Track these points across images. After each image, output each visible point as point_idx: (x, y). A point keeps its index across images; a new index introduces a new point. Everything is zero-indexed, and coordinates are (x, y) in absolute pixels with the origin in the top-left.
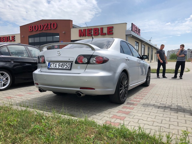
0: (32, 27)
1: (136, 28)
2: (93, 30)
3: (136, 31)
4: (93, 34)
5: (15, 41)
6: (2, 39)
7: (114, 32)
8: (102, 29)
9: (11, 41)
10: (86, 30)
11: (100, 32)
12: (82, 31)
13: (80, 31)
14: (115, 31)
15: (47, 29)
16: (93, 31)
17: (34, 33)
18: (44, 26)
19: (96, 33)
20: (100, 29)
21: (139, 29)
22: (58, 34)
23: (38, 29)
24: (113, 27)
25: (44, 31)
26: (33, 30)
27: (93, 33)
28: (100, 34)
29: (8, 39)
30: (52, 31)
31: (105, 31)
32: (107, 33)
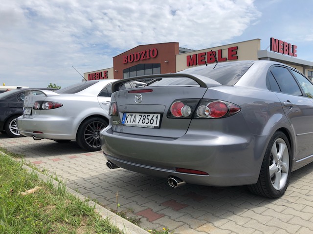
2: (207, 54)
3: (283, 49)
4: (207, 62)
7: (238, 55)
8: (221, 51)
9: (103, 78)
10: (197, 56)
11: (217, 56)
12: (192, 57)
13: (189, 58)
14: (240, 53)
15: (145, 58)
16: (206, 57)
18: (141, 54)
19: (212, 59)
20: (217, 52)
21: (292, 46)
22: (158, 66)
23: (134, 59)
24: (237, 48)
25: (141, 62)
26: (128, 61)
27: (206, 60)
28: (217, 60)
29: (100, 75)
30: (151, 62)
31: (225, 54)
32: (227, 58)
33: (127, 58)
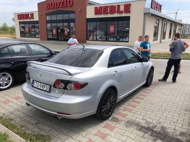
0: (48, 5)
1: (157, 4)
2: (109, 7)
3: (157, 8)
4: (109, 12)
5: (33, 18)
6: (22, 17)
8: (119, 6)
9: (30, 18)
10: (102, 8)
11: (116, 9)
12: (98, 8)
13: (96, 8)
14: (132, 9)
15: (63, 6)
16: (109, 9)
17: (51, 11)
18: (60, 3)
19: (112, 11)
21: (161, 5)
23: (54, 6)
25: (60, 9)
26: (50, 7)
28: (116, 12)
29: (28, 16)
30: (68, 9)
31: (122, 8)
32: (123, 11)
33: (49, 5)
